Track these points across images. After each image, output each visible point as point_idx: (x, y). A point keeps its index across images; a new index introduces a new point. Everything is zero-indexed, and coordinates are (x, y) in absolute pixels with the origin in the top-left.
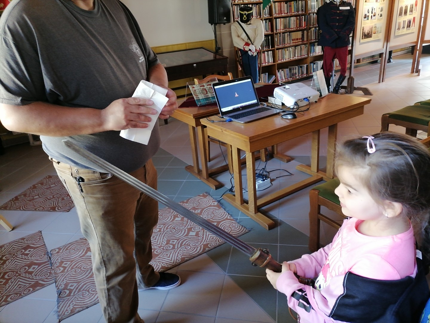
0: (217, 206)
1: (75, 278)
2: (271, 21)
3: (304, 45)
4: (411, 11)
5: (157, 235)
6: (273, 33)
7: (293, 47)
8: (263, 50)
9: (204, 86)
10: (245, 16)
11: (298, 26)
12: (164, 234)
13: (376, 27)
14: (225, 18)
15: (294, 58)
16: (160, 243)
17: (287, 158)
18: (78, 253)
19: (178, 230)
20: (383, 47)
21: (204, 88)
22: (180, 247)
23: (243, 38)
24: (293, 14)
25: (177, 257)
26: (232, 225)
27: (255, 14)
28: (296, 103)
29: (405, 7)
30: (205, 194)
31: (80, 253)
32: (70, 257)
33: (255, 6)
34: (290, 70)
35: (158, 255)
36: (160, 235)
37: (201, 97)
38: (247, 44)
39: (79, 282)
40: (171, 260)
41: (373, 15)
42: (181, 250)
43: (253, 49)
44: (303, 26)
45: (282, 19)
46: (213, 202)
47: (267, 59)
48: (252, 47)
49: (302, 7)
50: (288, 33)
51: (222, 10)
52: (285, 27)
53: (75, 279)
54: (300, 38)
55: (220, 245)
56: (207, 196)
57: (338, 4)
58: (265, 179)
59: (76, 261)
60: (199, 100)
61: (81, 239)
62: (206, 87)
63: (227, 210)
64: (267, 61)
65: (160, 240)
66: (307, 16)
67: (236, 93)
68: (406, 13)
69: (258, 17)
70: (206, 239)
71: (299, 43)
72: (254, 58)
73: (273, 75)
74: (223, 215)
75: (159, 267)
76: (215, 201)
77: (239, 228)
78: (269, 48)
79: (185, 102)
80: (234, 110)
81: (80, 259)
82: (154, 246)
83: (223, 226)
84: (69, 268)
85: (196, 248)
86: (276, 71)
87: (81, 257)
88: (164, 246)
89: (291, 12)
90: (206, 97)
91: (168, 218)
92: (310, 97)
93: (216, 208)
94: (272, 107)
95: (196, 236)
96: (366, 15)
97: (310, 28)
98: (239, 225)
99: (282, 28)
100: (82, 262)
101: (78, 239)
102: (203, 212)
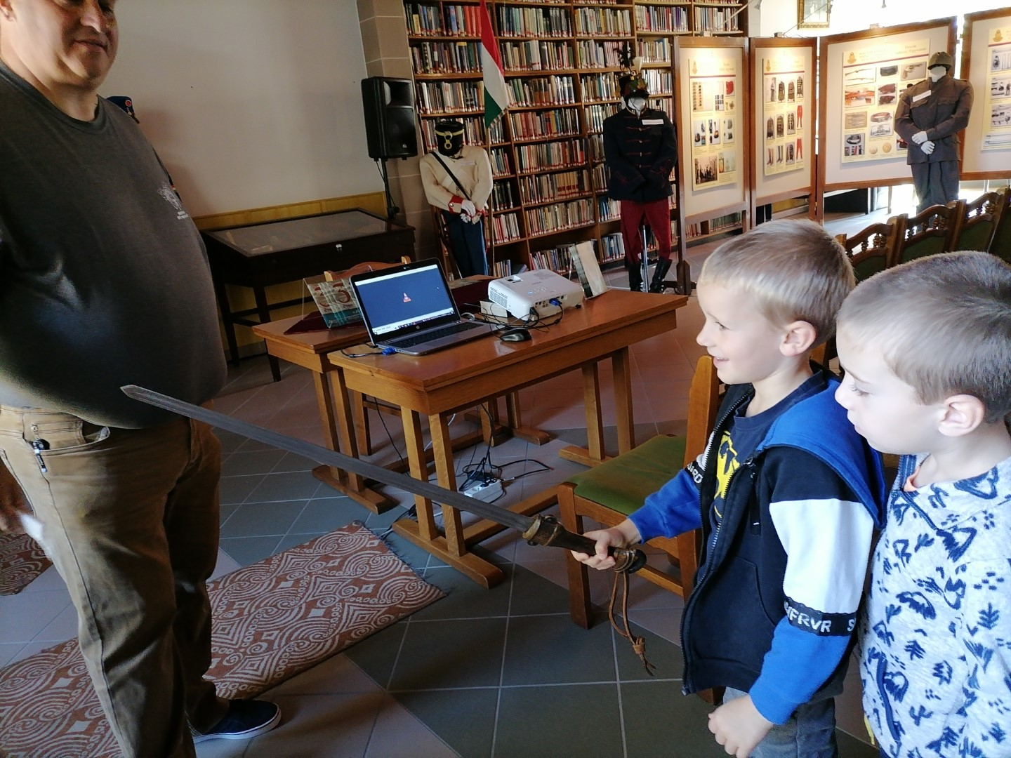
0: (379, 548)
1: (23, 741)
2: (508, 150)
3: (584, 200)
4: (792, 127)
5: (233, 625)
6: (514, 176)
7: (560, 205)
8: (496, 210)
9: (342, 285)
10: (448, 142)
11: (568, 161)
12: (249, 620)
13: (723, 159)
14: (404, 146)
15: (566, 228)
16: (238, 640)
17: (541, 434)
18: (34, 684)
19: (284, 608)
20: (744, 199)
21: (343, 288)
22: (285, 645)
23: (447, 187)
24: (556, 136)
25: (275, 668)
26: (410, 585)
27: (473, 136)
28: (533, 311)
29: (778, 119)
30: (354, 524)
31: (39, 683)
32: (14, 694)
33: (470, 122)
34: (559, 251)
35: (229, 668)
36: (239, 623)
37: (335, 308)
38: (457, 199)
39: (32, 748)
40: (260, 676)
41: (713, 135)
42: (287, 650)
43: (470, 210)
44: (579, 161)
45: (531, 146)
46: (370, 539)
47: (506, 230)
48: (467, 205)
49: (574, 122)
50: (548, 175)
51: (396, 129)
52: (540, 163)
53: (21, 743)
54: (574, 186)
55: (378, 632)
56: (357, 529)
57: (639, 113)
58: (489, 482)
59: (28, 702)
60: (330, 315)
61: (43, 651)
62: (346, 287)
63: (401, 554)
64: (506, 234)
65: (240, 633)
66: (586, 140)
67: (405, 295)
68: (780, 131)
69: (480, 144)
70: (348, 622)
71: (574, 195)
72: (474, 229)
73: (523, 264)
74: (391, 567)
75: (230, 694)
76: (374, 539)
77: (425, 590)
78: (509, 207)
79: (301, 321)
80: (403, 331)
81: (36, 697)
82: (222, 649)
83: (388, 589)
84: (8, 720)
85: (322, 644)
86: (528, 255)
87: (40, 692)
88: (246, 648)
89: (551, 133)
90: (346, 308)
91: (262, 585)
92: (562, 297)
93: (376, 552)
94: (485, 319)
95: (323, 617)
96: (698, 135)
97: (595, 165)
98: (426, 584)
99: (534, 164)
100: (43, 704)
101: (36, 651)
102: (346, 563)
